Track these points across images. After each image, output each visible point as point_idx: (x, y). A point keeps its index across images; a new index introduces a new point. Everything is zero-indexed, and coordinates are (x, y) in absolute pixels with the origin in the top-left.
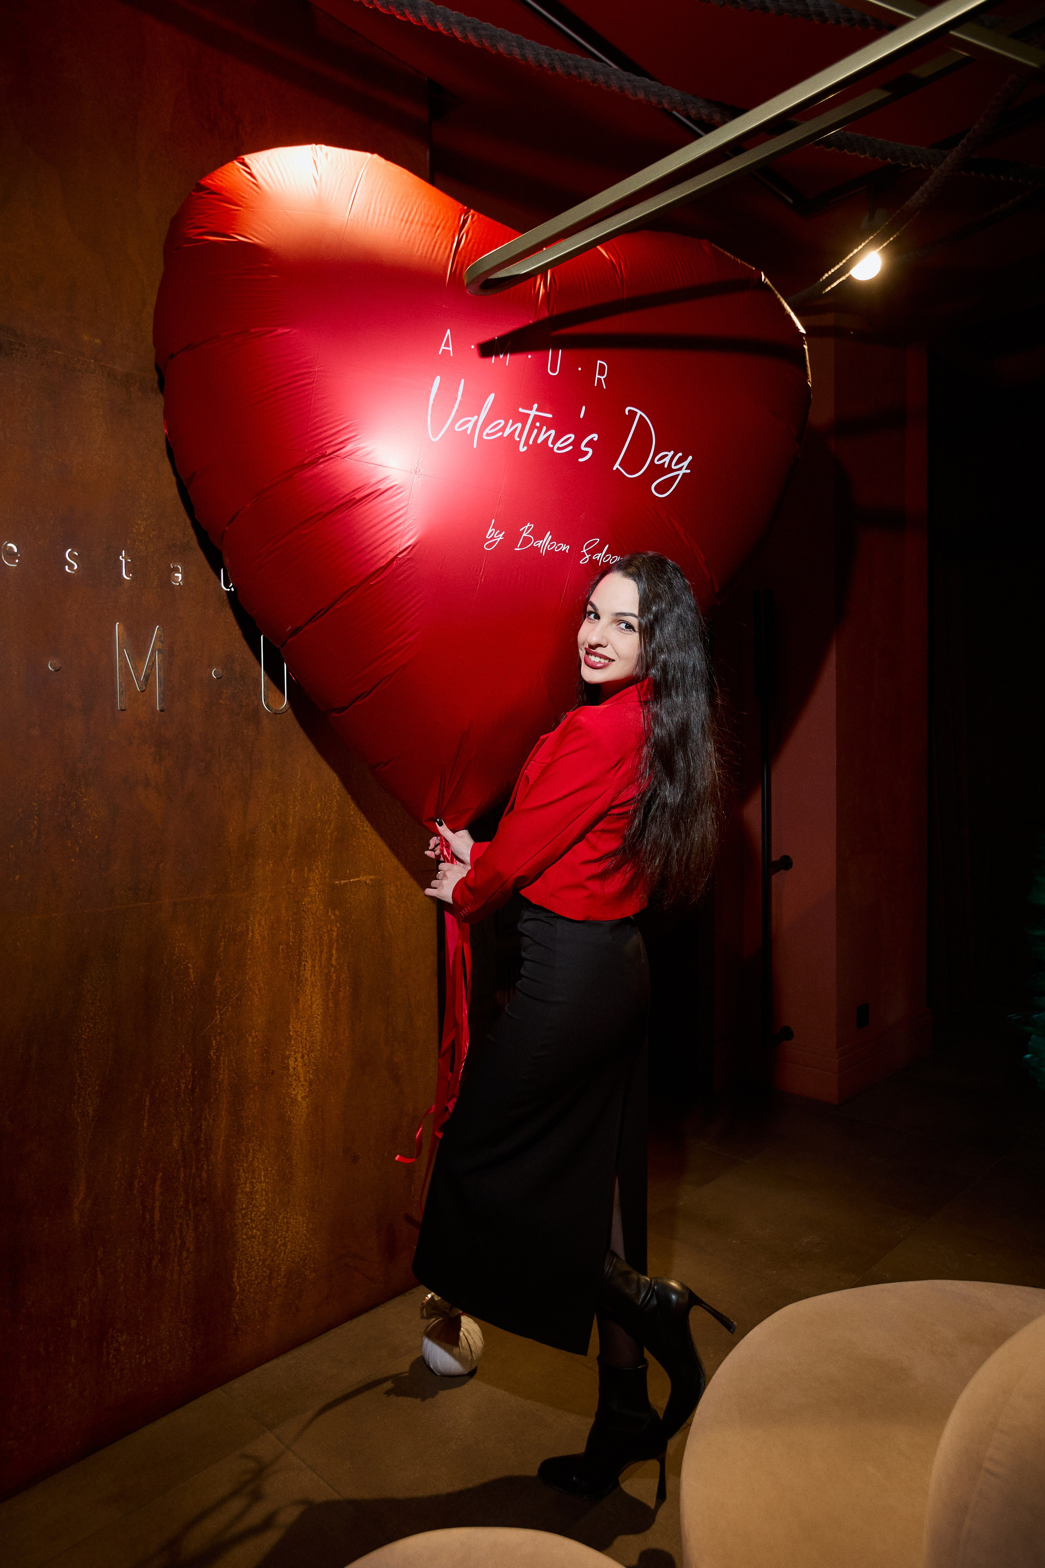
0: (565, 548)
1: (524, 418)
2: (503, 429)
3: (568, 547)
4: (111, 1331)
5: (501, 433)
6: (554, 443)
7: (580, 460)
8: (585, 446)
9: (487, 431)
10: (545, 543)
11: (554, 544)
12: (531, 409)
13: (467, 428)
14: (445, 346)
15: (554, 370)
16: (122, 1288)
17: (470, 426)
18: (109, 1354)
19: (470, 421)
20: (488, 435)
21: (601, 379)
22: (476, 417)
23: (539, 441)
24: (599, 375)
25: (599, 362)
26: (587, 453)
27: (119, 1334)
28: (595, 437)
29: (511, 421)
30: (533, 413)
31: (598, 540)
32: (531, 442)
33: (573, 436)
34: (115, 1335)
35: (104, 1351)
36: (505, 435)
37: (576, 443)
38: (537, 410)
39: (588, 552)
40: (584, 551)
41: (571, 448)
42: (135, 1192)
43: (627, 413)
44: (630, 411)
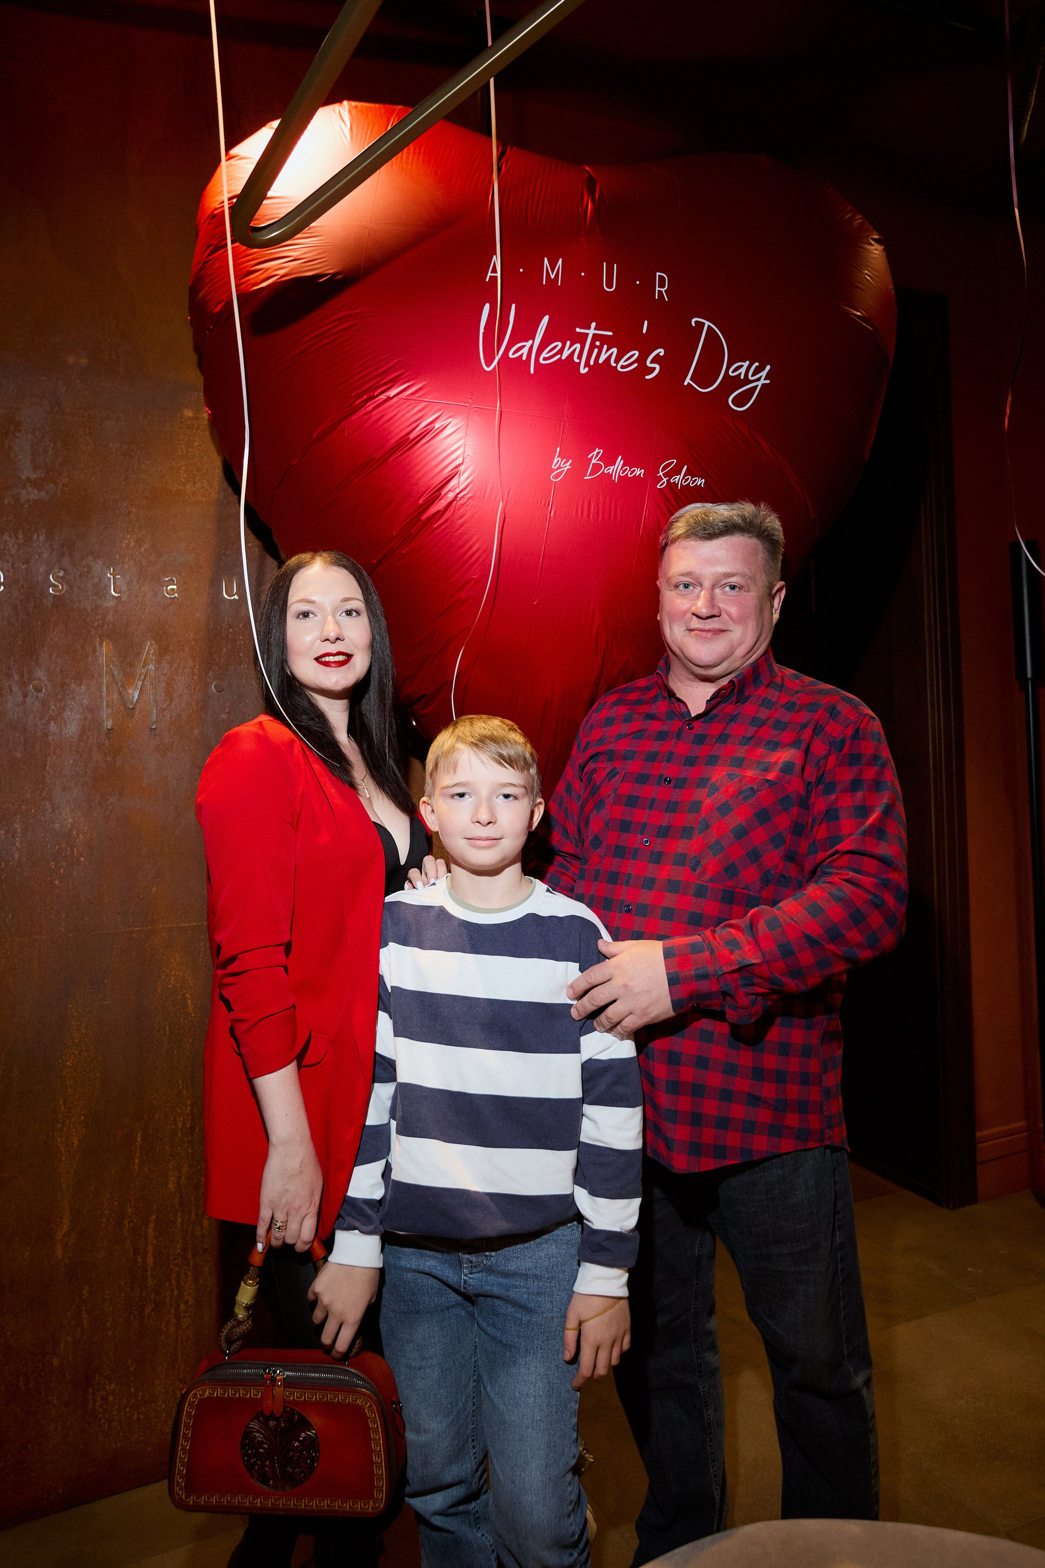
0: (639, 472)
1: (582, 339)
2: (561, 352)
3: (643, 471)
4: (97, 1377)
5: (559, 356)
6: (617, 361)
7: (647, 377)
8: (652, 362)
9: (544, 355)
10: (617, 469)
11: (626, 469)
12: (589, 328)
13: (523, 354)
14: (491, 273)
15: (610, 286)
16: (110, 1333)
17: (525, 351)
18: (95, 1401)
19: (524, 346)
20: (545, 359)
21: (662, 291)
22: (531, 342)
23: (601, 361)
24: (659, 287)
25: (658, 274)
26: (654, 369)
27: (107, 1382)
28: (661, 351)
29: (568, 343)
30: (591, 332)
31: (675, 461)
32: (592, 363)
33: (637, 353)
34: (102, 1382)
35: (90, 1397)
36: (563, 358)
37: (641, 360)
38: (595, 329)
39: (665, 475)
40: (661, 474)
41: (636, 365)
42: (125, 1232)
43: (694, 325)
44: (696, 322)
